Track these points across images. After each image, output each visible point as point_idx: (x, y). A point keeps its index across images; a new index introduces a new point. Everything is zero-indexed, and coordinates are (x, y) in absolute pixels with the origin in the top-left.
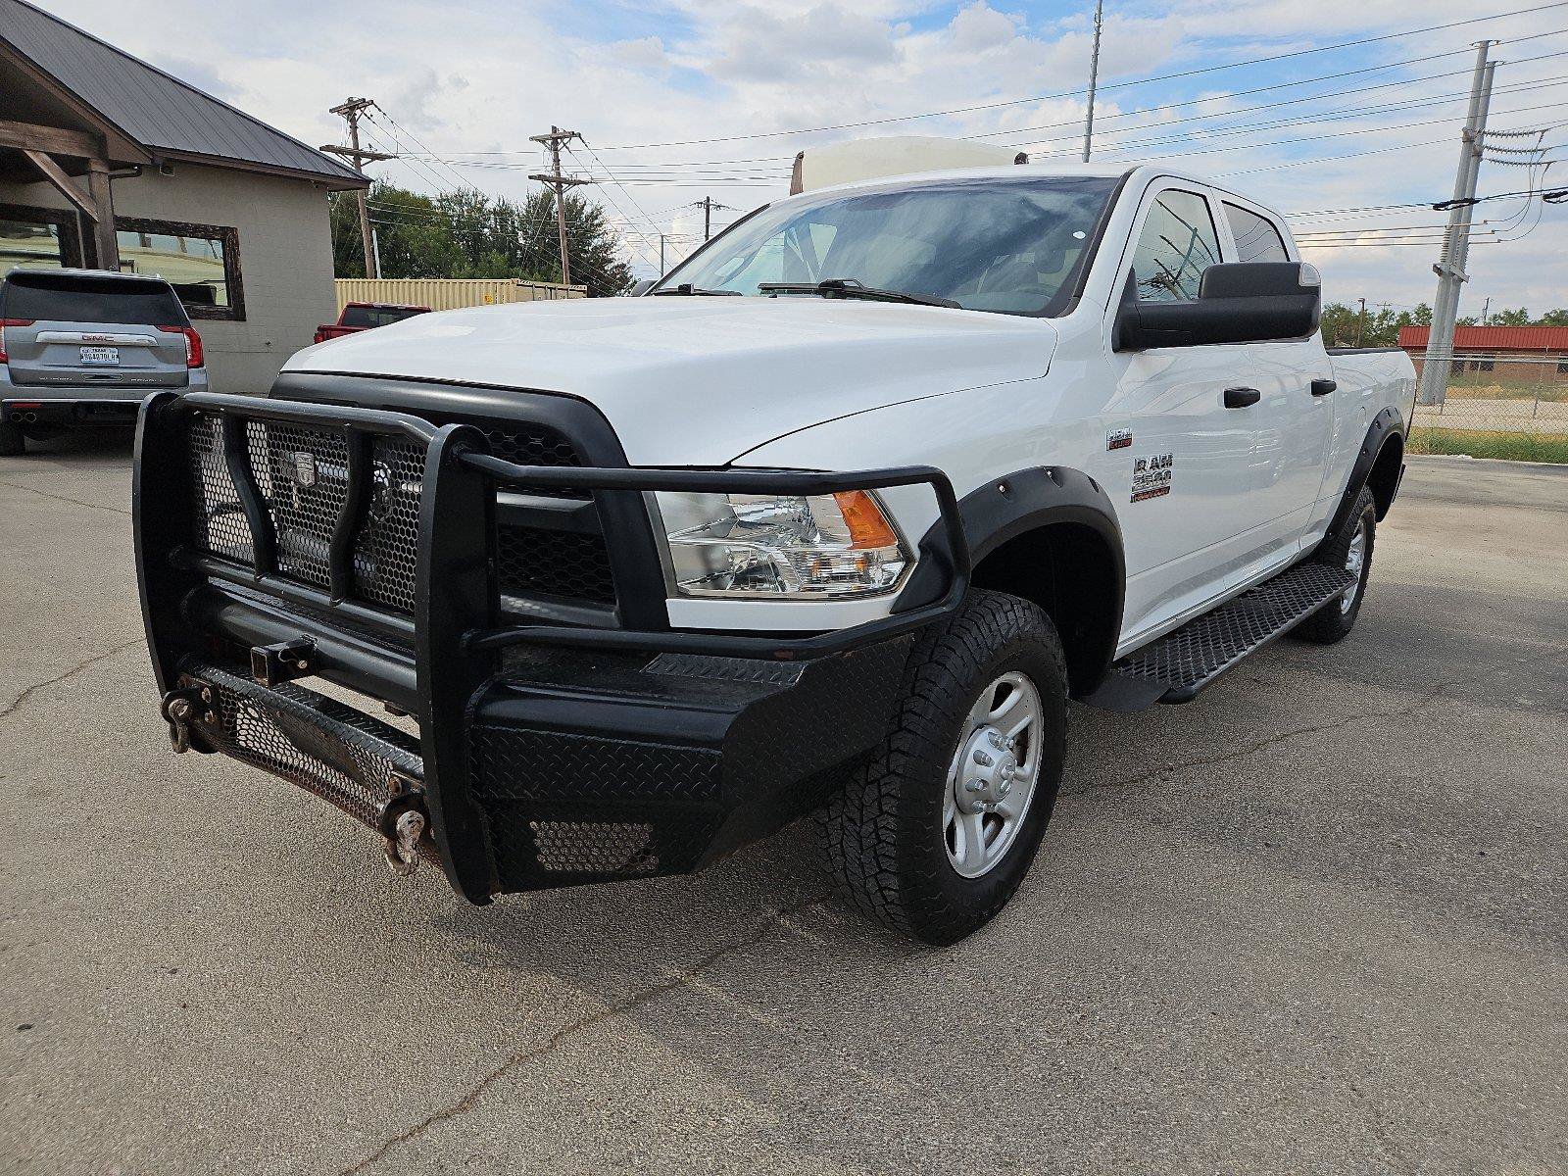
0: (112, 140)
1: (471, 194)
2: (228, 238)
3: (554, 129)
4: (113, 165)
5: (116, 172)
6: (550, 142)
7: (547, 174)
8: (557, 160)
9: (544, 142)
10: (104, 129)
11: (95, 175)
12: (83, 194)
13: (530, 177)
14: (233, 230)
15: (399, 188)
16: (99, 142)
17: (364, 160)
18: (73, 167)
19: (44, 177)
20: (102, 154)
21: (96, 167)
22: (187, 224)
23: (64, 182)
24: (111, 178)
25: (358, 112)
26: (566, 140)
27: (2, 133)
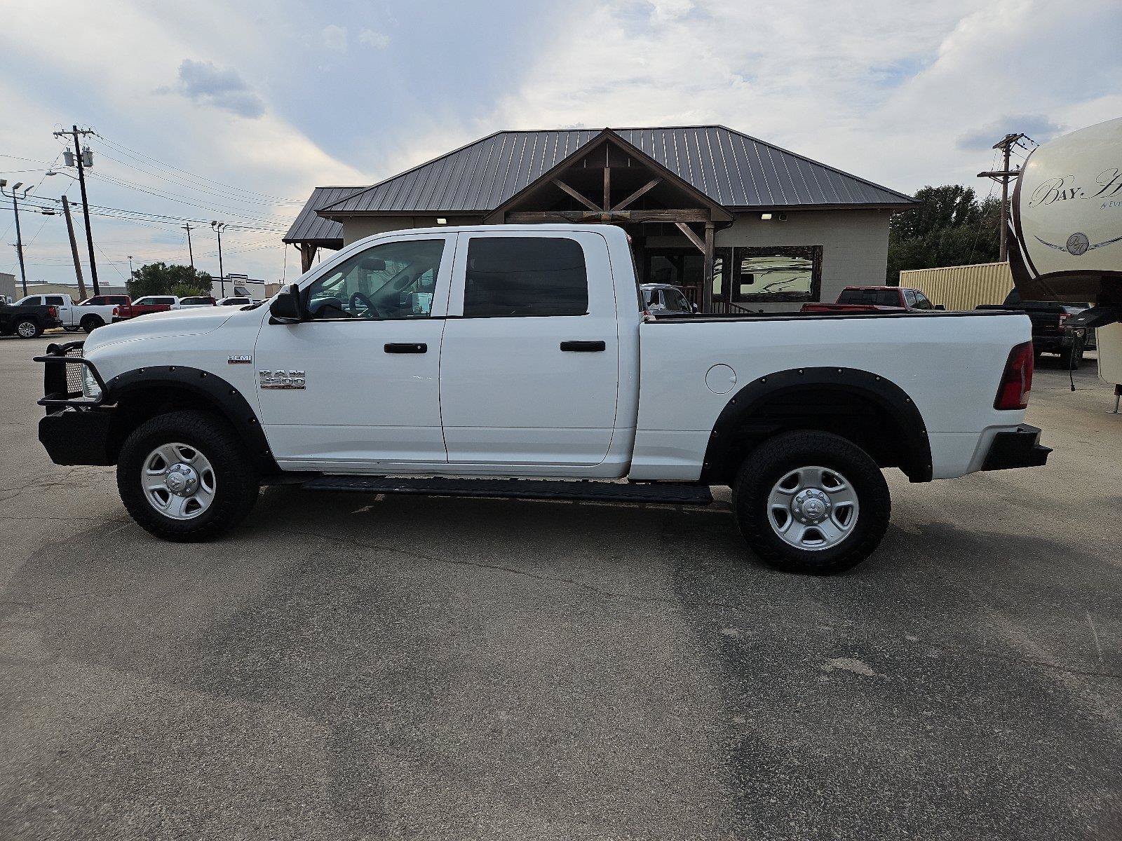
0: (713, 210)
10: (709, 205)
11: (707, 230)
14: (820, 247)
16: (709, 213)
17: (1011, 178)
20: (709, 219)
21: (708, 226)
23: (691, 235)
27: (666, 216)
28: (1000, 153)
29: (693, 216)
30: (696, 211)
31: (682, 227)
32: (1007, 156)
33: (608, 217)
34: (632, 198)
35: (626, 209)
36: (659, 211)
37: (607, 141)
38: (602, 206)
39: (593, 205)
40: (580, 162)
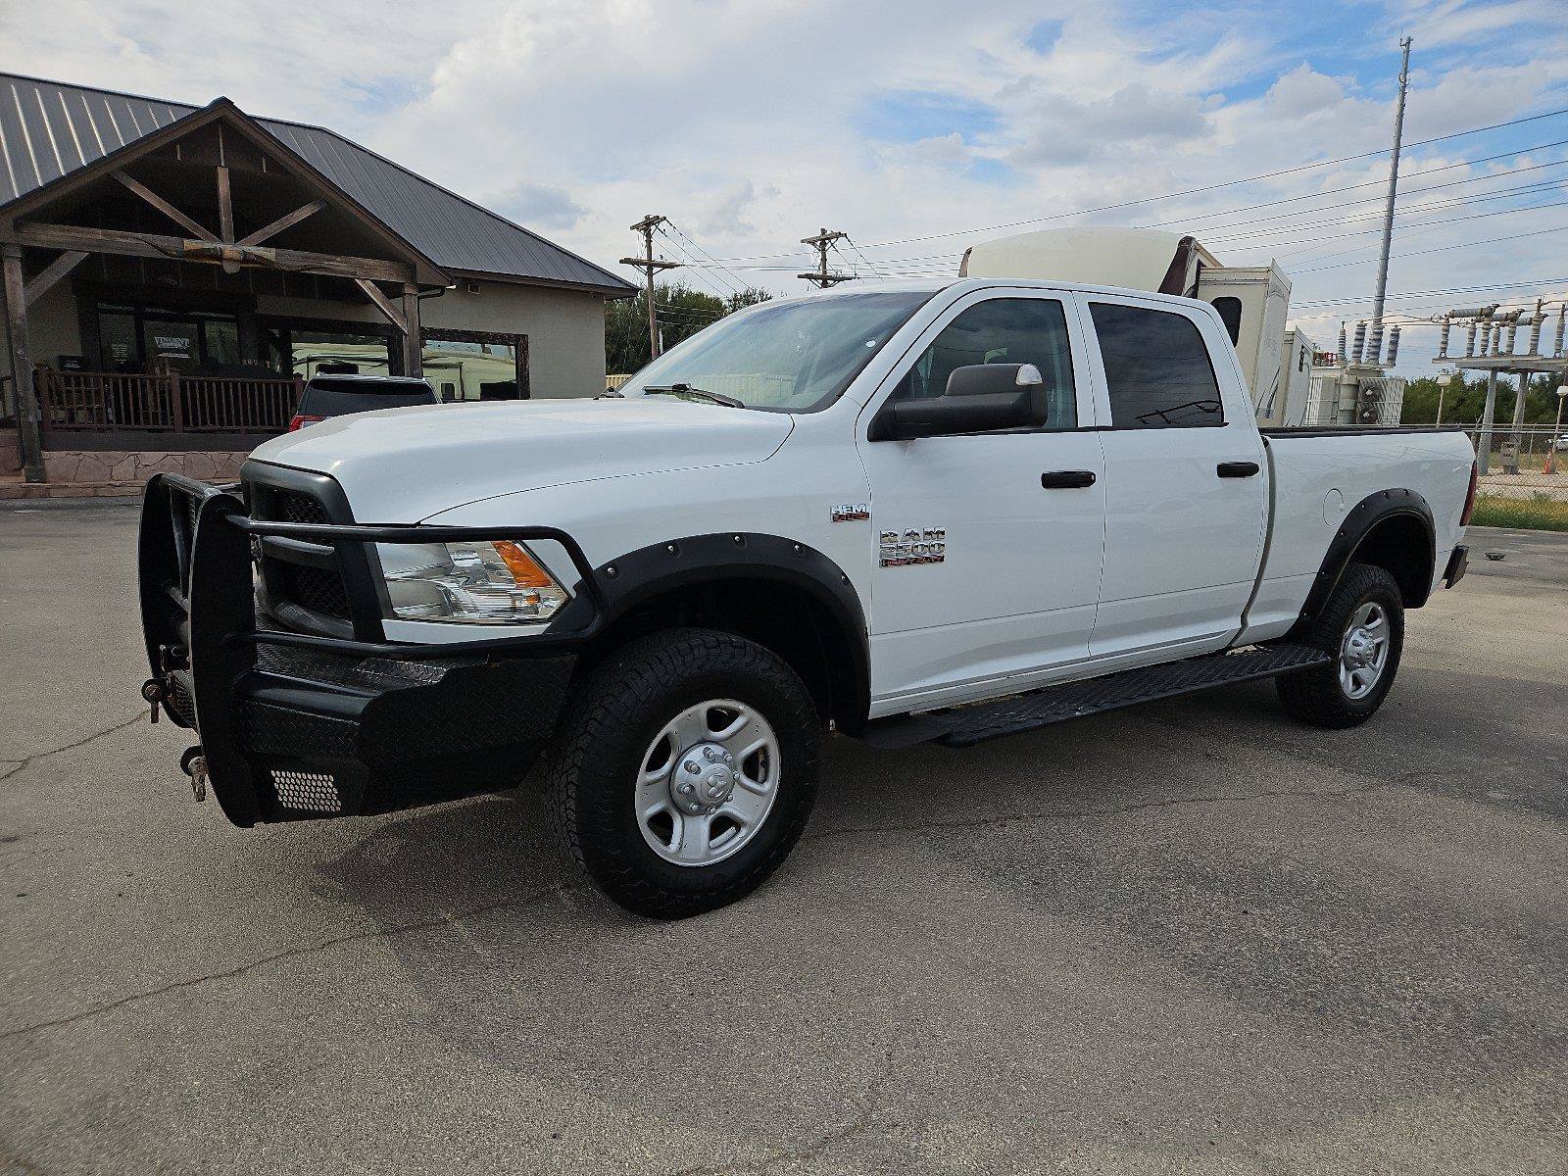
0: (420, 265)
1: (758, 292)
2: (520, 343)
3: (823, 231)
4: (422, 288)
5: (424, 294)
6: (818, 243)
7: (814, 273)
8: (824, 260)
9: (814, 244)
10: (414, 258)
11: (407, 297)
12: (398, 312)
13: (799, 277)
14: (525, 337)
15: (695, 291)
16: (410, 270)
17: (655, 270)
18: (391, 291)
19: (368, 301)
20: (413, 279)
21: (407, 290)
22: (488, 334)
23: (383, 303)
24: (419, 298)
25: (653, 228)
26: (833, 241)
27: (339, 266)
28: (641, 236)
29: (386, 272)
30: (387, 263)
31: (367, 287)
32: (649, 242)
33: (236, 256)
34: (274, 228)
35: (266, 244)
36: (328, 257)
37: (222, 122)
38: (216, 231)
39: (200, 231)
40: (171, 146)
